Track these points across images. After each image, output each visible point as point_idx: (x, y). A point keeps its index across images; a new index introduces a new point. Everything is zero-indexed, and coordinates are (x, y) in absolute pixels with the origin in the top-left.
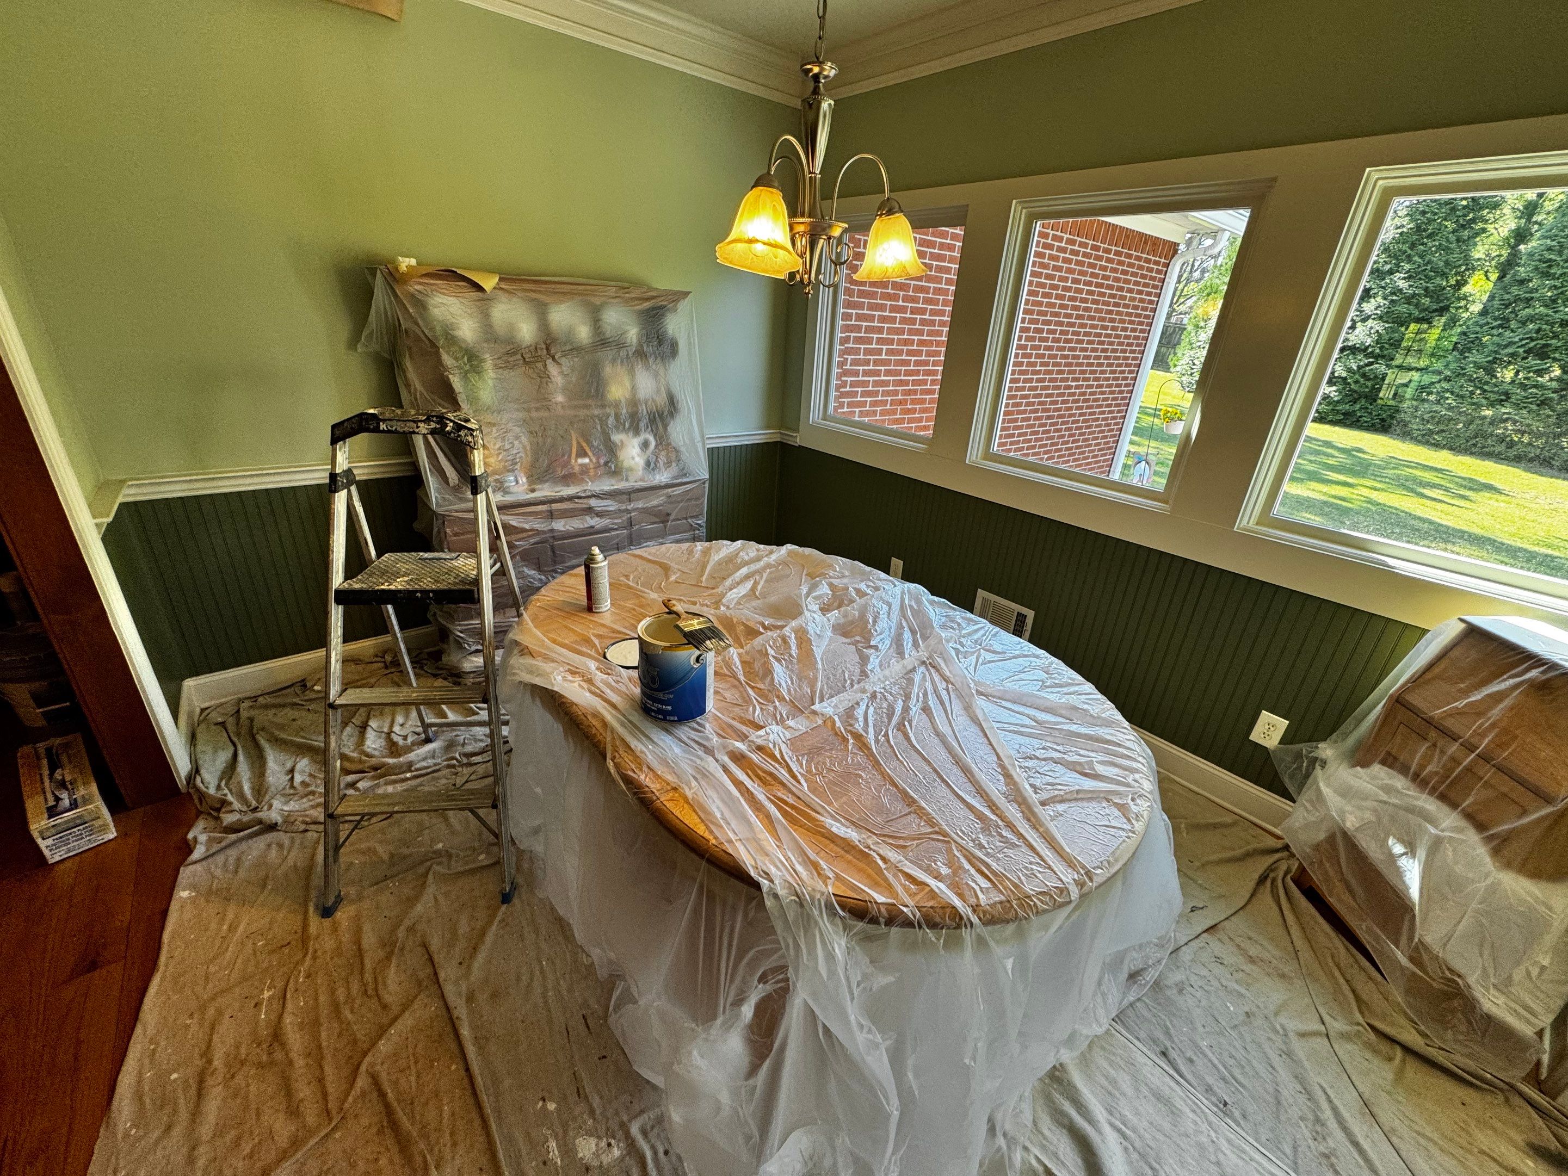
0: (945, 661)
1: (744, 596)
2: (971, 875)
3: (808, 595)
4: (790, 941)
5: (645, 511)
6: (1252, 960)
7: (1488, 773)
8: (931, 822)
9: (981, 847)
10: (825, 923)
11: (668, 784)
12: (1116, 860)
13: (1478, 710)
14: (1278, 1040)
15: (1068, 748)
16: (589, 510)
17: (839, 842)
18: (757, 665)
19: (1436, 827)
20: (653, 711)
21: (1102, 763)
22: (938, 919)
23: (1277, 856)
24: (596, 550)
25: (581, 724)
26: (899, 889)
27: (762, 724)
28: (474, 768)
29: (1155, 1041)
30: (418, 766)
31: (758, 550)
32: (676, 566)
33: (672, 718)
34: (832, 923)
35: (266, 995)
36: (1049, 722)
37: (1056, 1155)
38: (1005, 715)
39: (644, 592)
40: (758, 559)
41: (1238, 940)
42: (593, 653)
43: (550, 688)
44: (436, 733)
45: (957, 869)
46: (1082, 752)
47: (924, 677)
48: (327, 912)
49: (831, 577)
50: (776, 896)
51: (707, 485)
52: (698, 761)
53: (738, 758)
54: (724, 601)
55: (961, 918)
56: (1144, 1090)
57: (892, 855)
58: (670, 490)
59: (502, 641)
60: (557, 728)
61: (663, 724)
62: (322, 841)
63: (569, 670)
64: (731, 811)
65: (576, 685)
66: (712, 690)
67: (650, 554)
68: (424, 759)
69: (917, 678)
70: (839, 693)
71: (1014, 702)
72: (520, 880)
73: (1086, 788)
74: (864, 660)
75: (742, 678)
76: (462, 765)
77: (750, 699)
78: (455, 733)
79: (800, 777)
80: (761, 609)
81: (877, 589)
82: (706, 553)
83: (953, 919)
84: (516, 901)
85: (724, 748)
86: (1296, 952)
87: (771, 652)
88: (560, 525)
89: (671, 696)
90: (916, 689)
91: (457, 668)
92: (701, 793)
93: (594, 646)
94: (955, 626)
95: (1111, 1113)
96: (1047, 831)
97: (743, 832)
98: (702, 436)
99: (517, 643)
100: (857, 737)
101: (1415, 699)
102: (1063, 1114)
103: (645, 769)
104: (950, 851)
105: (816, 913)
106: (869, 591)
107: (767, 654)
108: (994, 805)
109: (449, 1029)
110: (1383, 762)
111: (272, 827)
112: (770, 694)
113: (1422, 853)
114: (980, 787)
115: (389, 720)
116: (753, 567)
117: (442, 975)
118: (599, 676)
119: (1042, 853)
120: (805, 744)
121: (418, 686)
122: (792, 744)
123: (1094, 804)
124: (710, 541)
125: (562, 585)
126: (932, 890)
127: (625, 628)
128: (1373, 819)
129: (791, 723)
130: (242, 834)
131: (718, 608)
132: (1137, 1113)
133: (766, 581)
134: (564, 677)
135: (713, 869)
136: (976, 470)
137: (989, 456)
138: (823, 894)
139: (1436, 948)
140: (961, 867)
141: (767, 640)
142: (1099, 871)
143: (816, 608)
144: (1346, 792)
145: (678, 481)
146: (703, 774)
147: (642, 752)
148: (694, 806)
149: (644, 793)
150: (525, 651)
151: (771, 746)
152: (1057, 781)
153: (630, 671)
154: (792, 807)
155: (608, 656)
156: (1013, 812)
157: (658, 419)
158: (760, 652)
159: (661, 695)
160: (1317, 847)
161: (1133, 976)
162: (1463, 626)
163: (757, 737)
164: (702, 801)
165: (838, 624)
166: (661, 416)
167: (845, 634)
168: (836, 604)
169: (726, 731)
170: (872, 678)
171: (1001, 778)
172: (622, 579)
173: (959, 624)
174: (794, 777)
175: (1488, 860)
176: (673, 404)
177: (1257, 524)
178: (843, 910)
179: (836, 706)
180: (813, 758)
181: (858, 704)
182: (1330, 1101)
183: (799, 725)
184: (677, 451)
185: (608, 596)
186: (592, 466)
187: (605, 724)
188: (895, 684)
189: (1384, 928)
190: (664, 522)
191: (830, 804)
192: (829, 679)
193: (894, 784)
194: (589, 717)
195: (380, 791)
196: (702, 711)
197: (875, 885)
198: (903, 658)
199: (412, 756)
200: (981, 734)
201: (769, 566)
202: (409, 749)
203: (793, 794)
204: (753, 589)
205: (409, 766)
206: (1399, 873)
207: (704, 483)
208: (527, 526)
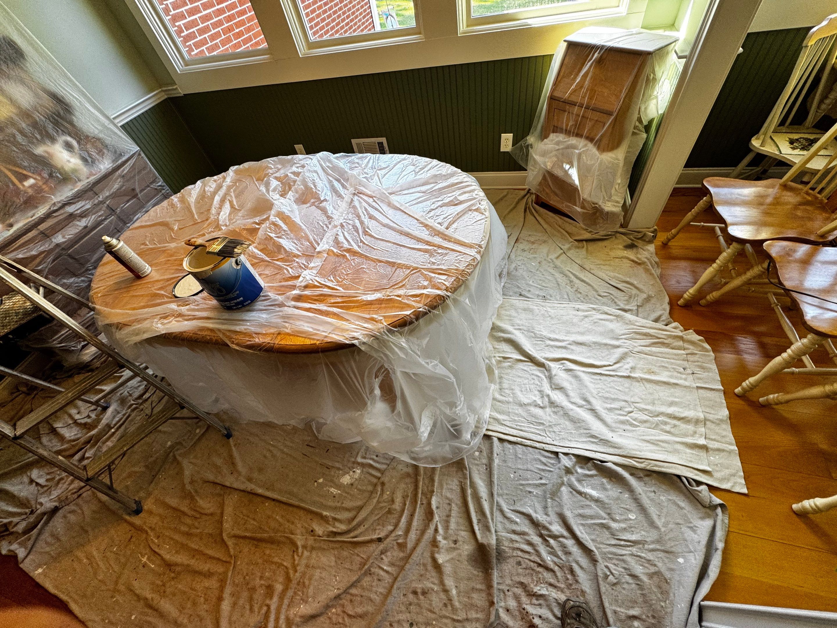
0: (364, 187)
1: (230, 214)
2: (437, 278)
3: (268, 191)
4: (382, 355)
5: (114, 196)
6: (533, 243)
7: (589, 114)
8: (407, 267)
9: (434, 263)
10: (392, 338)
11: (273, 334)
12: (486, 234)
13: (581, 86)
14: (551, 265)
15: (443, 197)
16: (72, 217)
17: (375, 302)
18: (270, 247)
19: (577, 149)
20: (234, 306)
21: (460, 195)
22: (435, 304)
23: (526, 197)
24: (106, 238)
25: (198, 339)
26: (413, 304)
27: (297, 275)
28: (150, 400)
29: (516, 293)
30: (114, 422)
31: (215, 181)
32: (171, 220)
33: (247, 303)
34: (395, 336)
35: (144, 560)
36: (428, 190)
37: (504, 351)
38: (408, 198)
39: (165, 247)
40: (219, 187)
41: (526, 239)
42: (166, 300)
43: (159, 334)
44: (106, 402)
45: (430, 280)
46: (449, 195)
47: (359, 201)
48: (138, 512)
49: (272, 174)
50: (364, 343)
51: (143, 155)
52: (281, 313)
53: (299, 298)
54: (220, 223)
55: (443, 297)
56: (520, 311)
57: (401, 292)
58: (119, 171)
59: (96, 329)
60: (184, 351)
61: (244, 309)
62: (95, 491)
63: (161, 318)
64: (315, 323)
65: (174, 322)
66: (257, 275)
67: (146, 221)
68: (114, 417)
69: (356, 203)
70: (324, 235)
71: (408, 189)
72: (227, 424)
73: (459, 211)
74: (324, 211)
75: (267, 259)
76: (141, 404)
77: (281, 267)
78: (118, 394)
79: (335, 287)
80: (247, 215)
81: (303, 166)
82: (183, 200)
83: (441, 300)
84: (234, 433)
85: (288, 298)
86: (545, 230)
87: (273, 235)
88: (59, 239)
89: (238, 292)
90: (359, 209)
91: (81, 363)
92: (294, 327)
93: (163, 295)
94: (357, 165)
95: (513, 326)
96: (455, 239)
97: (329, 329)
98: (107, 118)
99: (110, 325)
100: (349, 251)
101: (557, 94)
102: (500, 337)
103: (254, 335)
104: (422, 274)
105: (386, 337)
106: (300, 170)
107: (271, 238)
108: (428, 242)
109: (251, 496)
110: (553, 132)
111: (55, 510)
112: (289, 257)
113: (575, 164)
114: (418, 238)
115: (66, 417)
116: (221, 193)
117: (228, 484)
118: (184, 309)
119: (458, 250)
120: (327, 270)
121: (67, 389)
122: (320, 274)
123: (466, 215)
124: (179, 192)
125: (103, 274)
126: (426, 295)
127: (173, 274)
128: (556, 159)
129: (312, 265)
130: (39, 526)
131: (220, 229)
132: (521, 320)
133: (236, 197)
134: (162, 323)
135: (327, 353)
136: (308, 59)
137: (311, 45)
138: (383, 328)
139: (589, 199)
140: (431, 277)
141: (264, 230)
142: (483, 242)
143: (278, 196)
144: (544, 154)
145: (120, 161)
146: (287, 318)
147: (245, 329)
148: (296, 334)
149: (264, 346)
150: (120, 326)
151: (311, 282)
152: (447, 215)
153: (200, 295)
154: (343, 302)
155: (178, 295)
156: (437, 240)
157: (59, 120)
158: (266, 239)
159: (231, 295)
160: (540, 184)
161: (500, 275)
162: (566, 44)
163: (299, 282)
164: (297, 329)
165: (297, 199)
166: (59, 115)
167: (304, 202)
168: (287, 188)
169: (282, 290)
170: (335, 217)
171: (424, 228)
172: (142, 247)
173: (358, 163)
174: (333, 289)
175: (597, 153)
176: (60, 100)
177: (467, 26)
178: (396, 328)
179: (327, 242)
180: (335, 275)
181: (337, 235)
182: (572, 273)
183: (316, 263)
184: (99, 139)
185: (143, 262)
186: (40, 183)
187: (212, 330)
188: (348, 213)
189: (570, 202)
190: (135, 196)
191: (359, 289)
192: (313, 231)
193: (381, 261)
194: (199, 333)
195: (104, 449)
196: (260, 289)
197: (402, 309)
198: (343, 198)
199: (104, 422)
200: (403, 213)
201: (229, 188)
202: (98, 420)
203: (339, 296)
204: (232, 206)
205: (109, 427)
206: (570, 177)
207: (140, 155)
208: (34, 253)
